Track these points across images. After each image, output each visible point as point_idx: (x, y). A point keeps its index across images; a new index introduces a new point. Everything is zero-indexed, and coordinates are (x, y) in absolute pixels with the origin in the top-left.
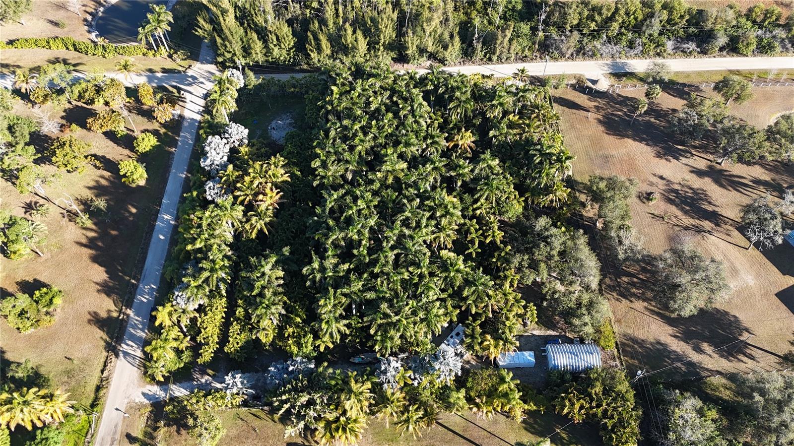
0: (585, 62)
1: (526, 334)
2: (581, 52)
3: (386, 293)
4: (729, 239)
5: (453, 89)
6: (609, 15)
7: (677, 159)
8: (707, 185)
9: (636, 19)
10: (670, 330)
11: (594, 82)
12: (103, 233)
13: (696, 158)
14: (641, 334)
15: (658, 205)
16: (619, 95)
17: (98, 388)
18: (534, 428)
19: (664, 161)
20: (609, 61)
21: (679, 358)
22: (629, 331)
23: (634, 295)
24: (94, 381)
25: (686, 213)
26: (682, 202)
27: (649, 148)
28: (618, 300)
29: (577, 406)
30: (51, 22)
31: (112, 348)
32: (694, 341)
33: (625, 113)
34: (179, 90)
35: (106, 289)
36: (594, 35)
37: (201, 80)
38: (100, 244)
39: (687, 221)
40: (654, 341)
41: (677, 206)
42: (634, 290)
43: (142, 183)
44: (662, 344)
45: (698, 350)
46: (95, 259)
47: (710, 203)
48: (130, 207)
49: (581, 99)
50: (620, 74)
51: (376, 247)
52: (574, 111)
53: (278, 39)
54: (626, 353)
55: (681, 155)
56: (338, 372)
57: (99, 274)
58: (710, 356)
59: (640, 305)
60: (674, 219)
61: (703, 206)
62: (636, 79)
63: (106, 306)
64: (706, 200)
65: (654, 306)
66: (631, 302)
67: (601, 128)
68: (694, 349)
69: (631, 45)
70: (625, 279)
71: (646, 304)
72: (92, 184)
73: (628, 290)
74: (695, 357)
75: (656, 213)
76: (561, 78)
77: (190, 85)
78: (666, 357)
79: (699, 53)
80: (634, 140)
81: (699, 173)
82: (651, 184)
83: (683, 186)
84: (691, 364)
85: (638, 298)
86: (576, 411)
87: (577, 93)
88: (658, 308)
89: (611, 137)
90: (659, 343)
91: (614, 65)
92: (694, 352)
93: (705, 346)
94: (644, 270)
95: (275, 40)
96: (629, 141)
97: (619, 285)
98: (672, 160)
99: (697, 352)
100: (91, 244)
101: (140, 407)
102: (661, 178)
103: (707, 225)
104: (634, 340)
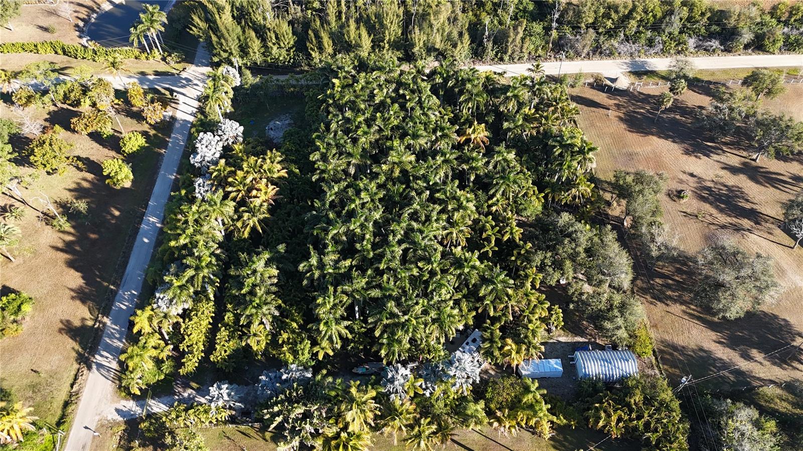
0: (602, 62)
1: (551, 341)
2: (597, 51)
3: (393, 290)
4: (772, 238)
5: (464, 82)
6: (626, 13)
7: (708, 156)
8: (742, 181)
9: (654, 16)
10: (713, 335)
11: (613, 80)
12: (82, 237)
13: (729, 154)
14: (680, 340)
15: (690, 203)
16: (640, 93)
17: (66, 404)
18: (564, 446)
19: (694, 158)
20: (628, 60)
21: (725, 365)
22: (667, 338)
23: (670, 298)
24: (62, 396)
25: (721, 211)
26: (717, 200)
27: (676, 145)
28: (651, 303)
29: (614, 418)
30: (41, 28)
31: (84, 361)
32: (742, 347)
33: (648, 111)
34: (172, 92)
35: (81, 296)
36: (611, 34)
37: (196, 82)
38: (78, 248)
39: (723, 219)
40: (696, 348)
41: (711, 203)
42: (669, 293)
43: (127, 184)
44: (705, 351)
45: (747, 357)
46: (71, 264)
47: (747, 201)
48: (112, 209)
49: (600, 97)
50: (639, 72)
51: (381, 242)
52: (593, 109)
53: (277, 38)
54: (665, 361)
55: (712, 152)
56: (339, 381)
57: (75, 279)
58: (761, 363)
59: (677, 308)
60: (708, 217)
61: (740, 204)
62: (658, 77)
63: (81, 314)
64: (743, 198)
65: (693, 310)
66: (667, 305)
67: (623, 126)
68: (742, 356)
69: (650, 43)
70: (658, 280)
71: (684, 307)
72: (73, 186)
73: (664, 293)
74: (743, 365)
75: (688, 211)
76: (578, 77)
77: (183, 86)
78: (710, 365)
79: (722, 51)
80: (660, 137)
81: (733, 170)
82: (681, 181)
83: (716, 183)
84: (739, 373)
85: (675, 301)
86: (613, 424)
87: (595, 92)
88: (698, 312)
89: (634, 134)
90: (701, 349)
91: (634, 64)
92: (742, 360)
93: (754, 353)
94: (679, 271)
95: (274, 38)
96: (655, 139)
97: (652, 287)
98: (702, 157)
99: (745, 359)
100: (68, 248)
101: (114, 424)
102: (692, 175)
103: (746, 223)
104: (675, 348)
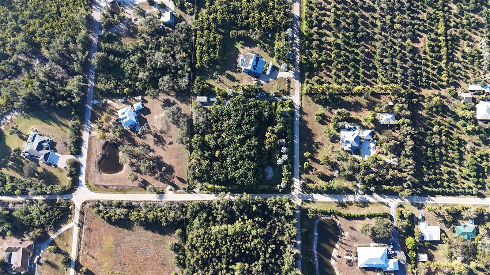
0: (171, 199)
2: (171, 203)
4: (155, 129)
7: (157, 156)
8: (153, 146)
11: (171, 190)
12: (311, 139)
13: (152, 156)
14: (185, 105)
15: (168, 140)
16: (165, 183)
17: (302, 99)
19: (161, 155)
20: (163, 200)
21: (178, 99)
22: (187, 106)
25: (162, 138)
26: (162, 141)
27: (163, 160)
30: (355, 230)
31: (301, 107)
33: (166, 175)
34: (303, 192)
35: (306, 122)
37: (296, 196)
38: (311, 134)
39: (163, 135)
40: (183, 104)
41: (164, 140)
44: (181, 103)
46: (311, 130)
47: (155, 140)
48: (306, 146)
49: (177, 182)
50: (161, 193)
51: (243, 115)
52: (181, 177)
54: (190, 101)
57: (309, 126)
58: (172, 100)
59: (183, 112)
60: (166, 135)
61: (157, 139)
62: (157, 191)
63: (305, 118)
65: (180, 112)
67: (175, 169)
69: (154, 205)
72: (318, 154)
75: (170, 138)
76: (181, 192)
77: (300, 194)
78: (181, 100)
79: (133, 202)
81: (153, 151)
82: (167, 147)
83: (159, 146)
84: (177, 98)
87: (178, 185)
91: (161, 198)
92: (175, 100)
100: (313, 135)
101: (292, 95)
102: (164, 149)
103: (158, 133)
104: (187, 104)
